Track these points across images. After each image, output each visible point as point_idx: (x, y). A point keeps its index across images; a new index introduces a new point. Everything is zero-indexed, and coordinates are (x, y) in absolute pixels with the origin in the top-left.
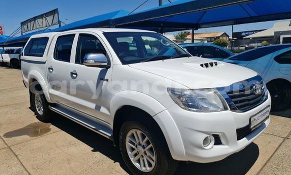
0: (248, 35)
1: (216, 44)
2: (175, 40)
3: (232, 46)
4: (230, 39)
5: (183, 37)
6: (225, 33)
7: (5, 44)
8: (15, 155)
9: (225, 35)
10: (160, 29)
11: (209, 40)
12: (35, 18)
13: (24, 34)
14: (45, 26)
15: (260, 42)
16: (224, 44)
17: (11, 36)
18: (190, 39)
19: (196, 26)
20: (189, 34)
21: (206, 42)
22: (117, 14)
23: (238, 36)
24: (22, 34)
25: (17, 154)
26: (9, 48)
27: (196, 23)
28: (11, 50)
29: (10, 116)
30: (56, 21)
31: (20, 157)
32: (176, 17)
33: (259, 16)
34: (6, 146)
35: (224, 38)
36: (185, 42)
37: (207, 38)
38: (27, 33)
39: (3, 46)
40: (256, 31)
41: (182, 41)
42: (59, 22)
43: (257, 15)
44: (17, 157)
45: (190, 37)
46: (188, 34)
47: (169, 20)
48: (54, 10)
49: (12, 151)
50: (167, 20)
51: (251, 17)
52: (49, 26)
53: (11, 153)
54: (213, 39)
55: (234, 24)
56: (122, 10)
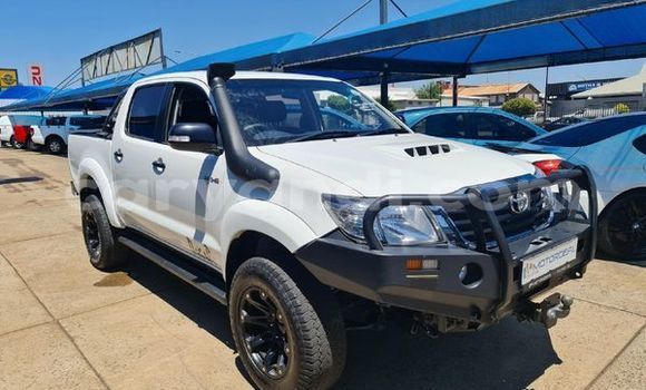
0: (583, 90)
1: (508, 111)
2: (416, 99)
3: (544, 115)
4: (540, 99)
5: (434, 93)
6: (530, 86)
7: (46, 105)
8: (69, 336)
9: (531, 88)
10: (381, 74)
11: (494, 100)
12: (111, 50)
13: (87, 84)
14: (133, 65)
15: (611, 105)
16: (527, 111)
17: (59, 88)
18: (448, 98)
19: (462, 70)
20: (447, 88)
21: (486, 105)
22: (288, 41)
23: (560, 92)
24: (83, 84)
25: (72, 335)
26: (55, 114)
27: (463, 61)
28: (59, 118)
29: (57, 256)
30: (156, 55)
31: (78, 342)
32: (419, 50)
33: (604, 48)
34: (50, 319)
35: (528, 97)
36: (438, 105)
37: (488, 96)
38: (94, 81)
39: (42, 109)
40: (602, 82)
41: (431, 103)
42: (164, 58)
43: (600, 46)
44: (73, 341)
45: (448, 93)
46: (446, 86)
47: (403, 56)
48: (153, 33)
49: (62, 328)
50: (398, 56)
51: (587, 50)
52: (143, 67)
53: (61, 334)
54: (502, 99)
55: (553, 65)
56: (300, 33)
